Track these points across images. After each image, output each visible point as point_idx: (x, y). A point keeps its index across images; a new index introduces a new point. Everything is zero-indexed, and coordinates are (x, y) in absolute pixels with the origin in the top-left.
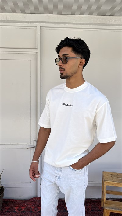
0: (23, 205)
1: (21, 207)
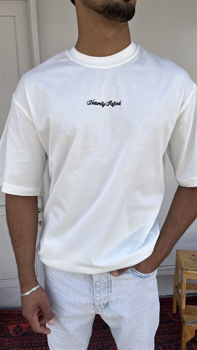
0: (24, 320)
1: (21, 325)
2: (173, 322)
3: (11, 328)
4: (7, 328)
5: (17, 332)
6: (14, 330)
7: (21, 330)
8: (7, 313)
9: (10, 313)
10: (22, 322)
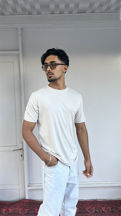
0: (11, 207)
1: (9, 209)
2: (88, 213)
3: (4, 210)
4: (2, 210)
5: (7, 212)
6: (5, 211)
7: (9, 211)
8: (3, 203)
9: (4, 203)
10: (10, 208)
